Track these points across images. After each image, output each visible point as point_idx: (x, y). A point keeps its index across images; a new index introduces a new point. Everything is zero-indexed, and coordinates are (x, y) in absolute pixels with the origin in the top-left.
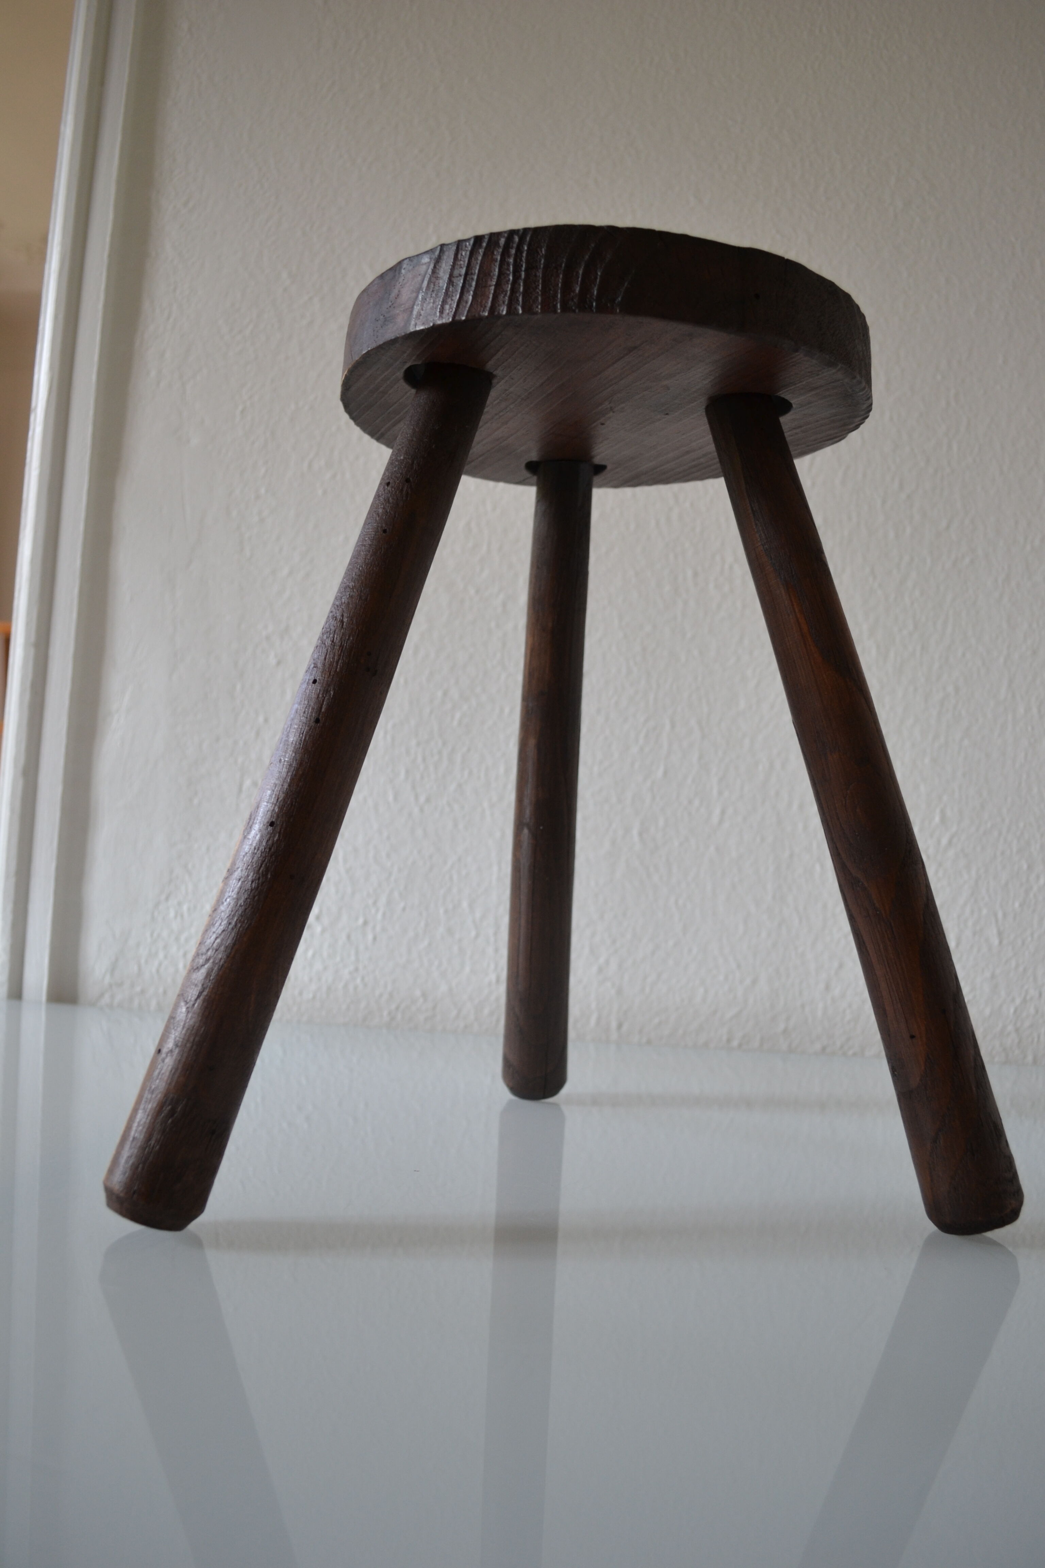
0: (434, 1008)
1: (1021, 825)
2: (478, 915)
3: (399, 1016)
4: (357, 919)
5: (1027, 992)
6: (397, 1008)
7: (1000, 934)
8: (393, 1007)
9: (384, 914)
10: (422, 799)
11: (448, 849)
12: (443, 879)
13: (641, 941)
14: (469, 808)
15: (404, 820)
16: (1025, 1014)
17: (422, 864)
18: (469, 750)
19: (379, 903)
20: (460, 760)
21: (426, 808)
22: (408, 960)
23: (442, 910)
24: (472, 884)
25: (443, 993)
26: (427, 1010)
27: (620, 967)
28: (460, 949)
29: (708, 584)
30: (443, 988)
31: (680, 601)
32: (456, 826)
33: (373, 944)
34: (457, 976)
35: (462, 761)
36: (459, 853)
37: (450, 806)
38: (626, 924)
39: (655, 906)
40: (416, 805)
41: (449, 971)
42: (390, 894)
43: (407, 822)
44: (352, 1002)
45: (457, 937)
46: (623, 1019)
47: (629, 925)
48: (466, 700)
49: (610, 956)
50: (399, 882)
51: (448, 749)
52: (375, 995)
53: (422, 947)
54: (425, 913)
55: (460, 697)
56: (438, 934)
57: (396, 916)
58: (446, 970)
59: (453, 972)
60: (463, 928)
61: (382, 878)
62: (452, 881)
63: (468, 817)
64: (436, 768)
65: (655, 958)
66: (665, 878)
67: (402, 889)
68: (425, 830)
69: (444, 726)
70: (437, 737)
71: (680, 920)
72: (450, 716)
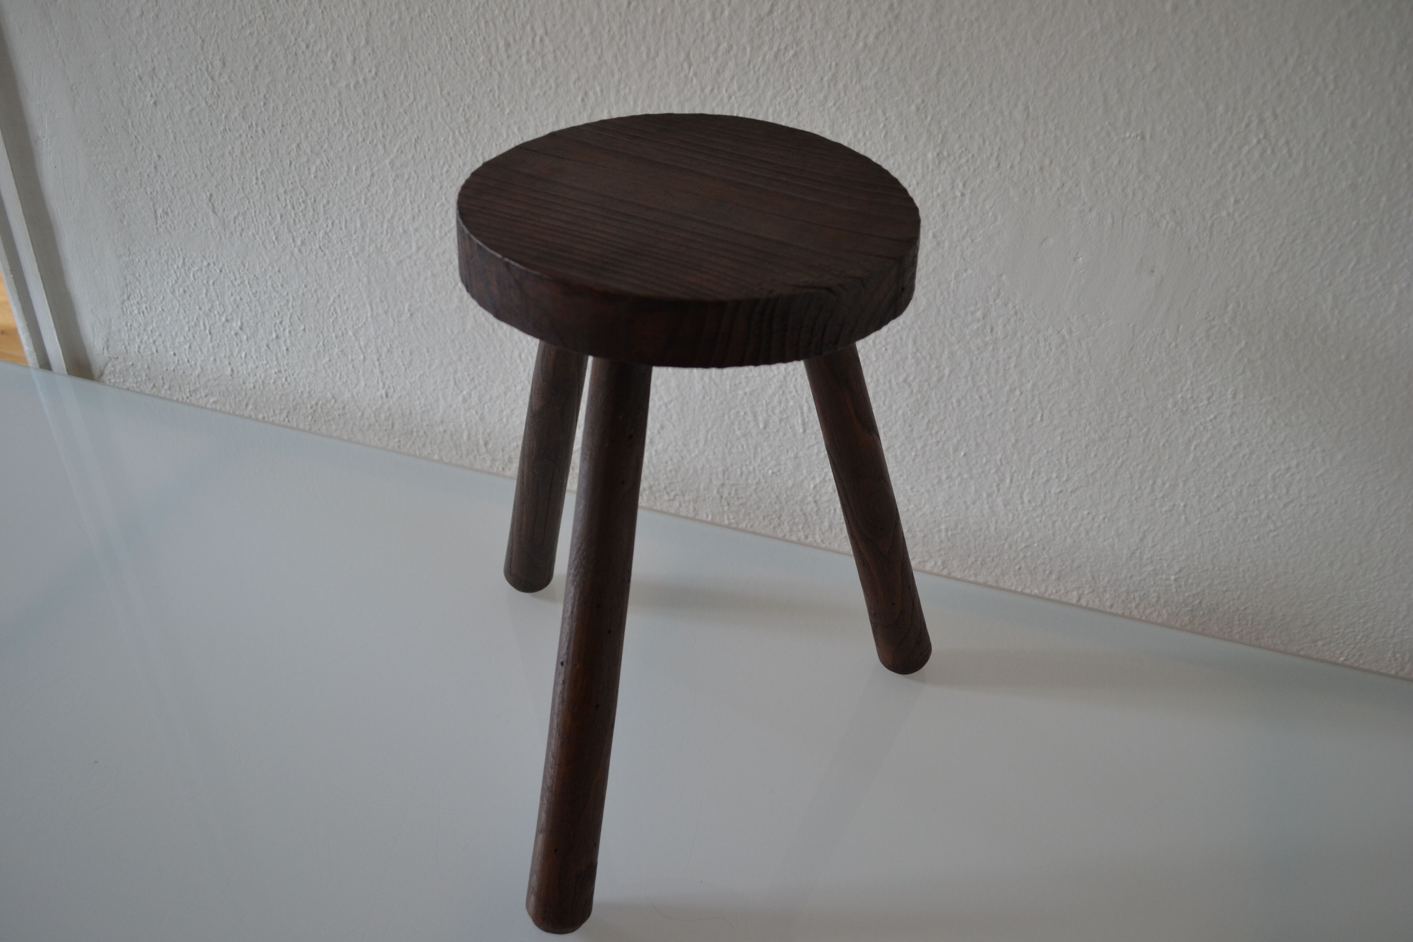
2: (362, 343)
3: (320, 410)
4: (271, 333)
6: (317, 404)
8: (314, 403)
9: (290, 332)
10: (299, 242)
11: (328, 287)
12: (329, 310)
13: (494, 382)
14: (338, 254)
15: (288, 258)
16: (823, 491)
17: (310, 296)
18: (328, 202)
19: (284, 323)
20: (322, 211)
21: (303, 250)
22: (316, 370)
23: (334, 335)
24: (352, 318)
25: (348, 398)
26: (339, 409)
27: (480, 400)
28: (353, 367)
29: (520, 57)
30: (347, 395)
31: (495, 73)
32: (330, 268)
33: (287, 354)
34: (355, 387)
35: (324, 211)
36: (337, 291)
37: (322, 251)
38: (480, 367)
39: (502, 356)
40: (295, 246)
41: (349, 382)
42: (291, 317)
43: (290, 259)
44: (283, 394)
45: (350, 358)
46: (488, 439)
47: (483, 369)
48: (317, 155)
49: (471, 390)
50: (296, 309)
51: (310, 199)
52: (298, 392)
53: (324, 361)
54: (321, 335)
55: (312, 152)
56: (335, 353)
57: (299, 335)
58: (347, 381)
59: (352, 384)
60: (352, 351)
61: (282, 304)
62: (337, 313)
63: (338, 262)
64: (304, 215)
65: (507, 397)
66: (508, 335)
67: (299, 314)
68: (306, 269)
69: (303, 177)
70: (300, 187)
71: (524, 371)
72: (307, 168)
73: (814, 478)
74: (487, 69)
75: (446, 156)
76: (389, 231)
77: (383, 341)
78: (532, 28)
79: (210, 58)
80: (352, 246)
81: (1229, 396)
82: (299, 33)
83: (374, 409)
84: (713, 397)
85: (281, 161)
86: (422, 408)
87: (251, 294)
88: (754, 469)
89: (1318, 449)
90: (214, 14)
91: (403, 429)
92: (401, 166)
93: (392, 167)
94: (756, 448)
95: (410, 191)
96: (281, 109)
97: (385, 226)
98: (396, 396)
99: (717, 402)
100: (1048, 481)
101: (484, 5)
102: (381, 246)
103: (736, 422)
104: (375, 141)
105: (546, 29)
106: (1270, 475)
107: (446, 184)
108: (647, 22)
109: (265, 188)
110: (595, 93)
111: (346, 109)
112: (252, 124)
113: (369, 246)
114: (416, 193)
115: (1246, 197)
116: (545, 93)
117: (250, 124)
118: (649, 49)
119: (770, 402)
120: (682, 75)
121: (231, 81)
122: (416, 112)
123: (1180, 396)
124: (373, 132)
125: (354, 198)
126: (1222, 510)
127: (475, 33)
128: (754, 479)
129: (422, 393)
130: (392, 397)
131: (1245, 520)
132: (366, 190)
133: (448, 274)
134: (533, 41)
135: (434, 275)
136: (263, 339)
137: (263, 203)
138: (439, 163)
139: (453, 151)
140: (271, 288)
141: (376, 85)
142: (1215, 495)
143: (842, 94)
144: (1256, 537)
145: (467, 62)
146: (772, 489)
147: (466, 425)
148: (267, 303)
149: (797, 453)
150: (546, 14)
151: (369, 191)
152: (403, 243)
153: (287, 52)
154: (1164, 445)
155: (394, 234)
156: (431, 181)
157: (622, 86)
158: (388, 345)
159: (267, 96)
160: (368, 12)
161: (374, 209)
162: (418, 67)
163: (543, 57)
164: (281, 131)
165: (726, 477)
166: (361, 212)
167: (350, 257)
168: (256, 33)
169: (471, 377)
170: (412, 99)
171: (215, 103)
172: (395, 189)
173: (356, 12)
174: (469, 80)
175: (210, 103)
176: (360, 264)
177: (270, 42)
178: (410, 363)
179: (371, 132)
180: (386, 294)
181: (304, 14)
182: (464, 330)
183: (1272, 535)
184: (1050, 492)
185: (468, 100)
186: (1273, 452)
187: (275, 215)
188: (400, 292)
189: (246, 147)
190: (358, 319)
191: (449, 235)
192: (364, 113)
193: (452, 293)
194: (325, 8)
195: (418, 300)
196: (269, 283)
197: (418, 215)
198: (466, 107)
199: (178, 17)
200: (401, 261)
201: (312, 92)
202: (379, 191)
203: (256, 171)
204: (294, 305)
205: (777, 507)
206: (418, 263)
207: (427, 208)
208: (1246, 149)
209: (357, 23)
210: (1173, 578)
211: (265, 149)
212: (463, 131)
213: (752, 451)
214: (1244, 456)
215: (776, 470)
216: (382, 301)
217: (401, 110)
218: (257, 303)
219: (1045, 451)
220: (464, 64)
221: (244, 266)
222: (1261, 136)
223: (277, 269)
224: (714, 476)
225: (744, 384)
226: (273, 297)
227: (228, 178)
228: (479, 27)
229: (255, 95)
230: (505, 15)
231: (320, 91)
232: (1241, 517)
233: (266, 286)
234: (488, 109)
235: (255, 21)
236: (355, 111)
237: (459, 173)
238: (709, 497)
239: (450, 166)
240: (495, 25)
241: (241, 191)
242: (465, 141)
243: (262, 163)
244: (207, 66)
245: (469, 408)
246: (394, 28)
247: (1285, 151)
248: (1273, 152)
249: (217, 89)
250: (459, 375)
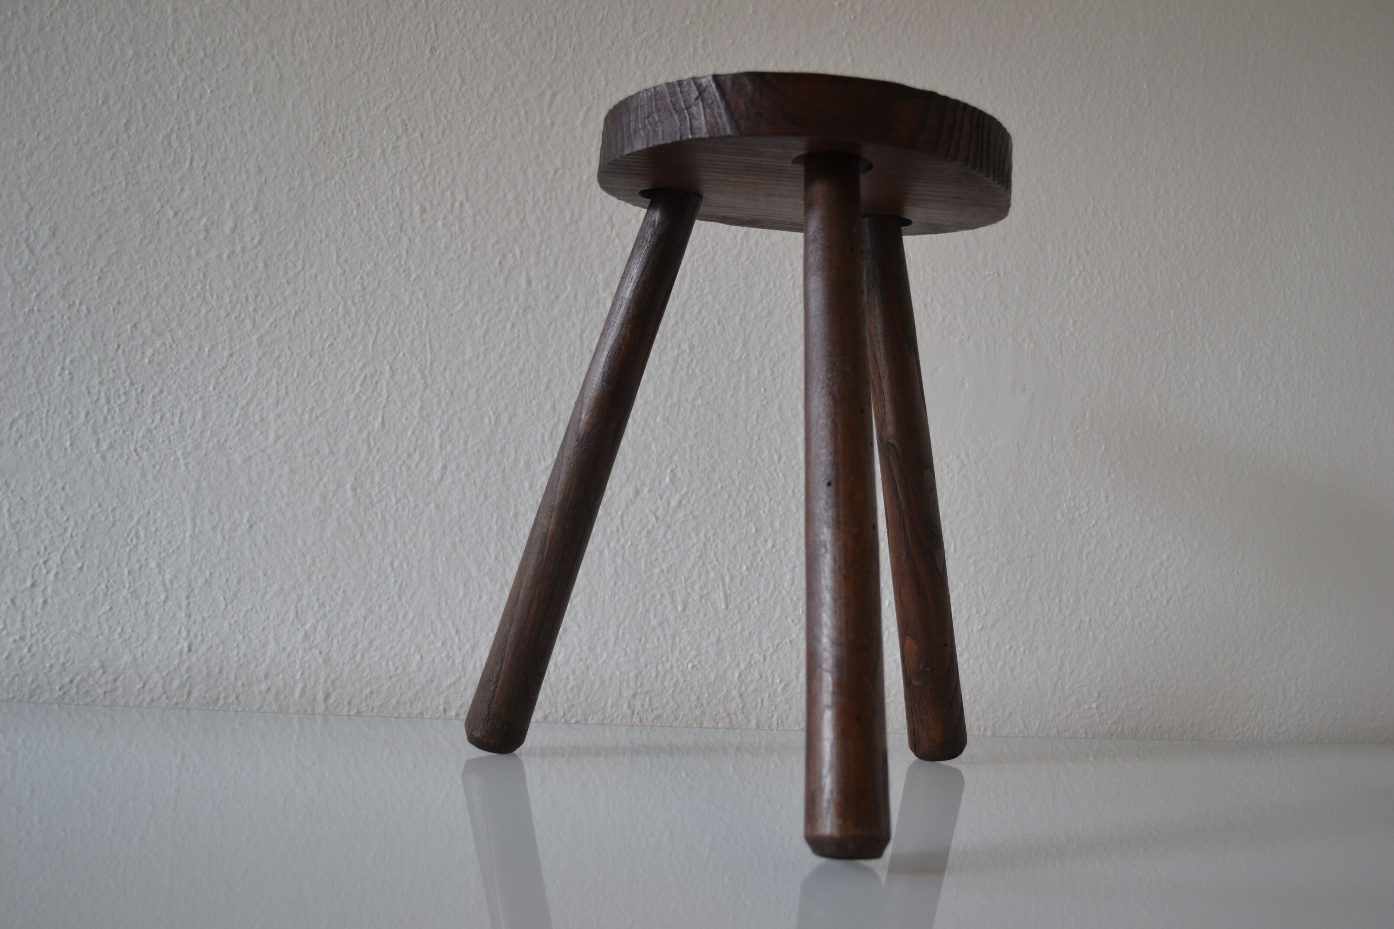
0: (115, 680)
1: (751, 488)
2: (168, 576)
3: (74, 690)
4: (25, 580)
5: (752, 655)
6: (71, 681)
7: (726, 598)
8: (67, 680)
9: (57, 574)
10: (105, 446)
11: (134, 503)
12: (128, 536)
13: (352, 605)
14: (160, 457)
15: (82, 468)
16: (749, 679)
17: (103, 518)
18: (161, 391)
19: (50, 562)
20: (150, 402)
21: (109, 456)
22: (85, 627)
23: (126, 571)
24: (161, 542)
25: (126, 663)
26: (107, 683)
27: (328, 634)
28: (146, 614)
29: (436, 222)
30: (127, 658)
31: (405, 240)
32: (144, 476)
33: (43, 609)
34: (142, 644)
35: (153, 403)
36: (147, 507)
37: (137, 455)
38: (335, 587)
39: (368, 568)
40: (98, 452)
41: (133, 639)
42: (64, 552)
43: (86, 470)
44: (17, 675)
45: (143, 601)
46: (331, 689)
47: (339, 588)
48: (159, 335)
49: (318, 621)
50: (76, 539)
51: (136, 389)
52: (45, 667)
53: (101, 612)
54: (105, 574)
55: (152, 331)
56: (121, 598)
57: (71, 577)
58: (130, 638)
59: (137, 640)
60: (149, 591)
61: (55, 534)
62: (138, 538)
63: (158, 467)
64: (121, 411)
65: (367, 623)
66: (379, 538)
67: (79, 547)
68: (107, 481)
69: (132, 363)
70: (124, 376)
71: (395, 582)
72: (140, 352)
73: (738, 665)
74: (396, 234)
75: (332, 328)
76: (241, 420)
77: (200, 570)
78: (452, 194)
79: (36, 227)
80: (184, 444)
81: (1103, 499)
82: (168, 200)
83: (164, 674)
84: (626, 582)
85: (105, 345)
86: (240, 659)
87: (7, 526)
88: (672, 666)
89: (1179, 539)
90: (56, 180)
91: (204, 698)
92: (272, 342)
93: (259, 344)
94: (673, 638)
95: (278, 370)
96: (121, 284)
97: (236, 415)
98: (204, 647)
99: (631, 586)
100: (969, 618)
101: (402, 172)
102: (226, 440)
103: (652, 609)
104: (243, 316)
105: (467, 195)
106: (1149, 573)
107: (327, 360)
108: (572, 188)
109: (71, 379)
110: (514, 256)
111: (211, 281)
112: (74, 303)
113: (208, 442)
114: (286, 373)
115: (1080, 318)
116: (459, 257)
117: (71, 302)
118: (573, 213)
119: (689, 577)
120: (604, 236)
121: (58, 253)
122: (302, 280)
123: (1065, 506)
124: (242, 305)
125: (200, 384)
126: (1120, 618)
127: (387, 199)
128: (672, 679)
129: (244, 637)
130: (196, 650)
131: (1140, 624)
132: (219, 373)
133: (312, 467)
134: (452, 206)
135: (292, 471)
136: (8, 591)
137: (64, 398)
138: (321, 336)
139: (342, 322)
140: (43, 512)
141: (257, 255)
142: (1112, 603)
143: (754, 249)
144: (1152, 642)
145: (374, 227)
146: (691, 689)
147: (302, 674)
148: (31, 536)
149: (720, 636)
150: (469, 181)
151: (222, 374)
152: (258, 433)
153: (147, 221)
154: (1061, 558)
155: (248, 422)
156: (308, 357)
157: (543, 248)
158: (208, 573)
159: (105, 270)
160: (263, 179)
161: (225, 396)
162: (314, 234)
163: (461, 221)
164: (114, 310)
165: (639, 684)
166: (206, 400)
167: (177, 459)
168: (109, 201)
169: (321, 601)
170: (299, 267)
171: (25, 279)
172: (259, 369)
173: (248, 179)
174: (373, 246)
175: (18, 280)
176: (191, 467)
177: (126, 210)
178: (235, 595)
179: (239, 306)
180: (219, 503)
181: (180, 180)
182: (321, 538)
183: (1164, 636)
184: (972, 630)
185: (369, 266)
186: (1147, 549)
187: (79, 413)
188: (240, 498)
189: (58, 330)
190: (170, 542)
191: (320, 419)
192: (235, 285)
193: (312, 491)
194: (209, 174)
195: (264, 506)
196: (42, 507)
197: (284, 398)
198: (365, 274)
199: (3, 183)
200: (250, 458)
201: (169, 263)
202: (236, 373)
203: (64, 359)
204: (74, 534)
205: (698, 712)
206: (273, 457)
207: (297, 389)
208: (1072, 280)
209: (247, 189)
210: (1094, 705)
211: (85, 331)
212: (357, 300)
213: (670, 642)
214: (1126, 557)
215: (696, 662)
216: (211, 513)
217: (284, 280)
218: (15, 538)
219: (962, 585)
220: (370, 230)
221: (8, 487)
222: (1081, 268)
223: (60, 485)
224: (625, 685)
225: (661, 560)
226: (43, 526)
227: (17, 371)
228: (393, 193)
229: (88, 269)
230: (424, 181)
231: (180, 263)
232: (1136, 622)
233: (36, 511)
234: (391, 275)
235: (112, 187)
236: (223, 283)
237: (346, 346)
238: (618, 716)
239: (335, 339)
240: (411, 191)
241: (34, 385)
242: (358, 311)
243: (76, 348)
244: (28, 237)
245: (311, 649)
246: (292, 195)
247: (1099, 279)
248: (1091, 281)
249: (34, 262)
250: (304, 602)
